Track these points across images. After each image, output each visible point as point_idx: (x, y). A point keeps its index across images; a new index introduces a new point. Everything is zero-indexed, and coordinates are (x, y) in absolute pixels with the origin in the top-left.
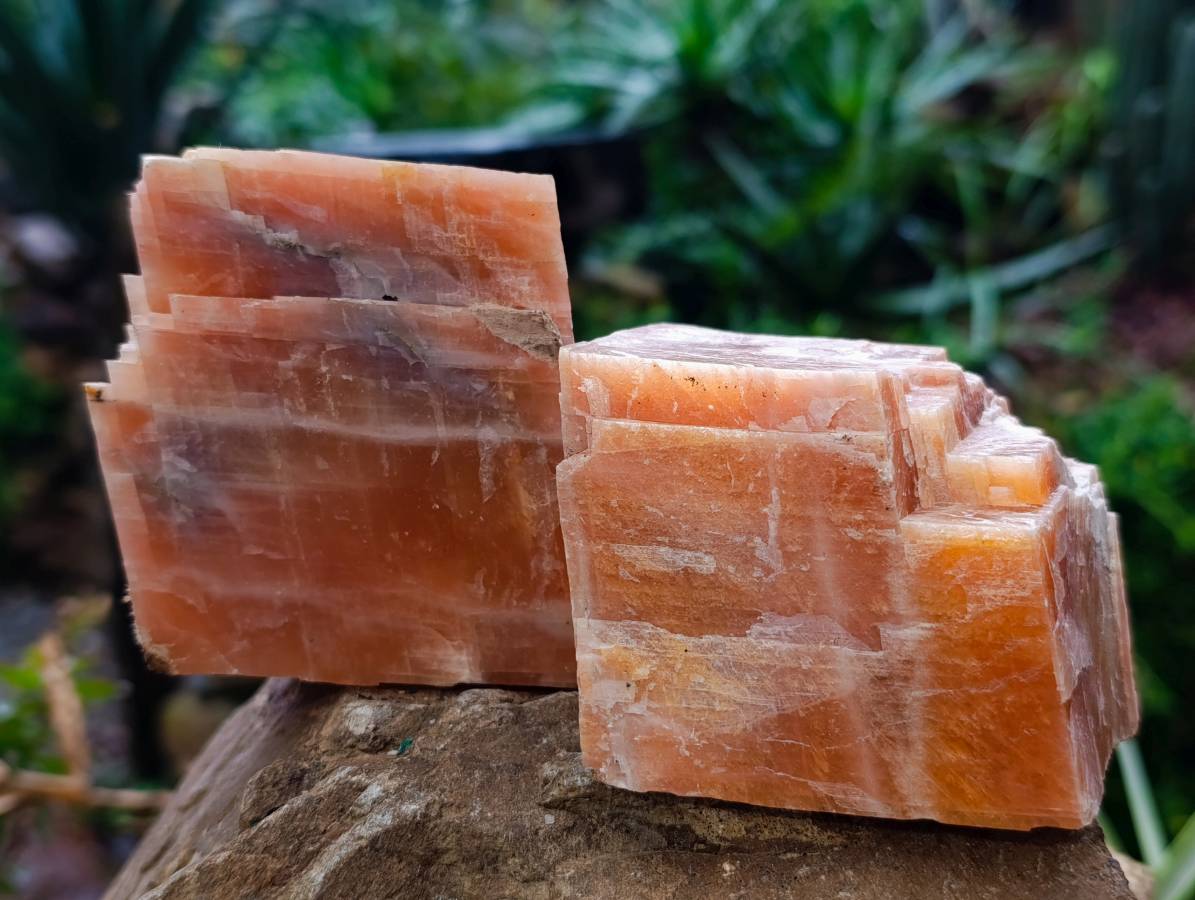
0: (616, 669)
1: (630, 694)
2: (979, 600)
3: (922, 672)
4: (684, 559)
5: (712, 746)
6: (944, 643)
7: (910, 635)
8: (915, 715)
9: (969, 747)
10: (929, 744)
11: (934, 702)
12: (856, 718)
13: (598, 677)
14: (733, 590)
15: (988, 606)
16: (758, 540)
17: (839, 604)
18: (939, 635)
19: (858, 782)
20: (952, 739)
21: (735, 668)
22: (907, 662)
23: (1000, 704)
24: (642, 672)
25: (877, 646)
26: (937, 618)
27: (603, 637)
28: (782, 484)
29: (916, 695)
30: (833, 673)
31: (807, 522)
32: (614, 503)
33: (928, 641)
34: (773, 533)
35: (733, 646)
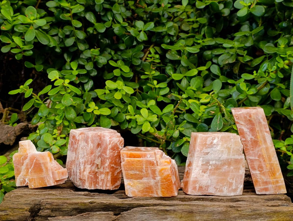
0: (129, 184)
1: (131, 187)
2: (165, 174)
3: (160, 182)
4: (135, 172)
5: (139, 191)
6: (162, 179)
7: (158, 178)
8: (159, 186)
9: (165, 189)
10: (161, 189)
11: (161, 185)
12: (153, 187)
13: (127, 185)
14: (141, 175)
15: (166, 175)
16: (143, 170)
17: (151, 176)
18: (161, 178)
19: (154, 193)
20: (163, 188)
21: (141, 183)
22: (158, 181)
23: (167, 184)
24: (132, 184)
25: (155, 180)
26: (161, 176)
27: (127, 181)
28: (145, 164)
29: (159, 184)
30: (151, 183)
31: (147, 168)
32: (127, 167)
33: (160, 178)
34: (144, 169)
35: (141, 181)
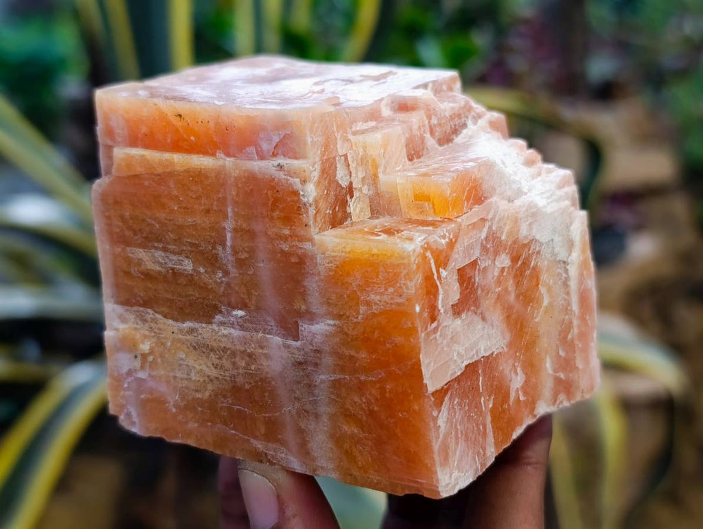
0: (128, 345)
1: (137, 364)
2: (368, 304)
3: (328, 360)
4: (173, 261)
5: (189, 406)
6: (344, 337)
7: (319, 329)
8: (323, 394)
9: (360, 423)
10: (333, 417)
11: (336, 385)
12: (282, 392)
13: (118, 349)
14: (204, 288)
15: (375, 309)
16: (220, 248)
17: (273, 301)
18: (341, 331)
19: (283, 443)
20: (348, 416)
21: (202, 348)
22: (317, 351)
23: (382, 390)
24: (145, 347)
25: (296, 338)
26: (339, 317)
27: (123, 320)
28: (236, 203)
29: (323, 378)
30: (267, 357)
31: (251, 234)
32: (127, 214)
33: (333, 335)
34: (229, 243)
35: (206, 331)
